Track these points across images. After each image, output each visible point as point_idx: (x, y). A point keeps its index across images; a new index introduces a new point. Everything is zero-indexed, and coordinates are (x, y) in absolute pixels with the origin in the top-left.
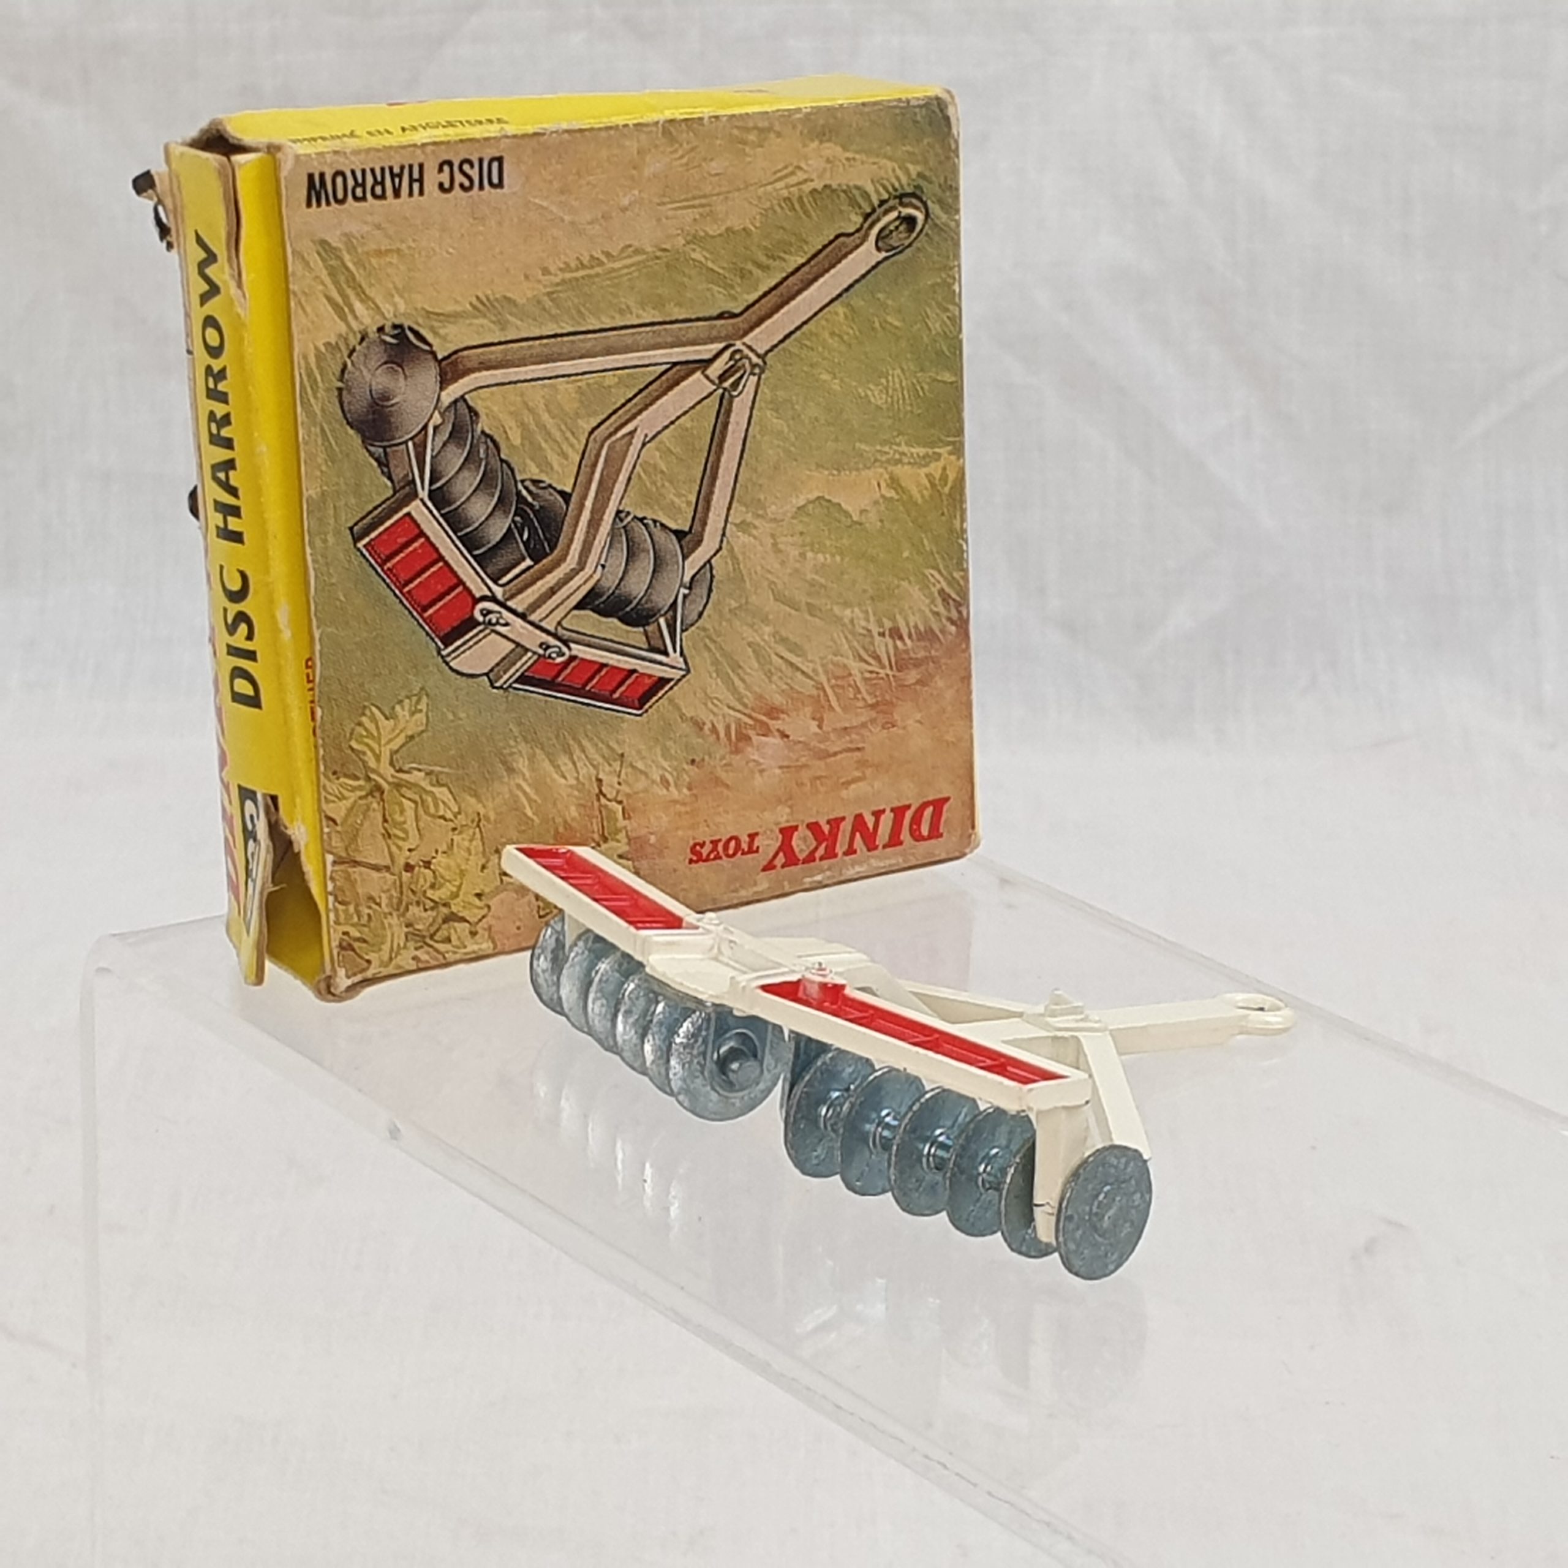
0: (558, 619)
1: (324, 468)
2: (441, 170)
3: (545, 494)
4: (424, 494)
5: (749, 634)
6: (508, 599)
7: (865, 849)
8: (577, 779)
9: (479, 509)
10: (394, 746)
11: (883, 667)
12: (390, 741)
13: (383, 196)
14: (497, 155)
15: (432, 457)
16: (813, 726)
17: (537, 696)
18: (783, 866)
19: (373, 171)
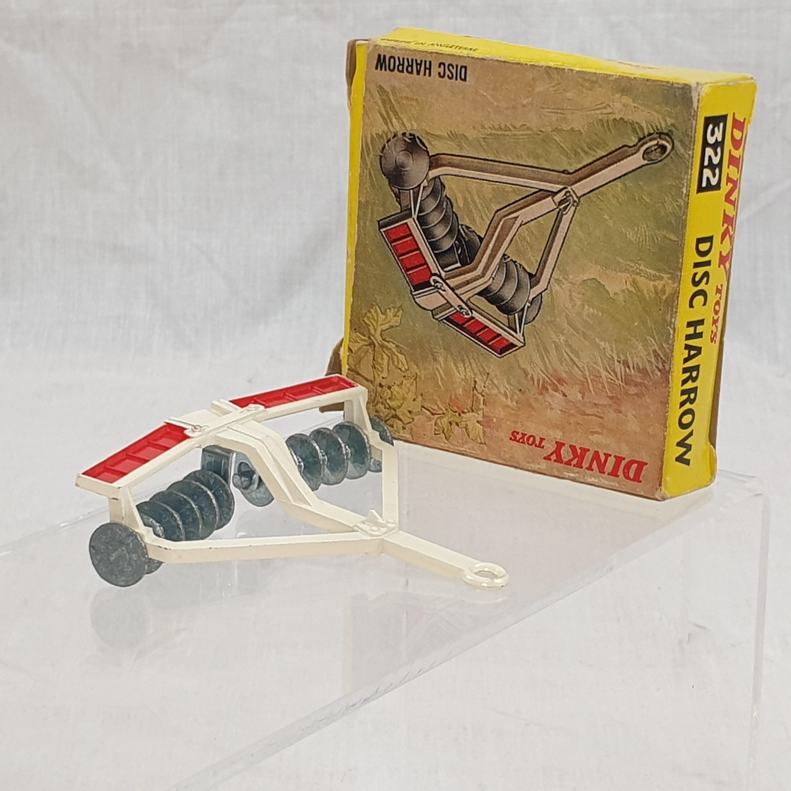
0: (469, 297)
1: (368, 190)
2: (440, 66)
3: (471, 235)
4: (415, 216)
5: (555, 338)
6: (447, 279)
7: (598, 471)
8: (465, 376)
9: (440, 232)
11: (618, 380)
12: (382, 324)
13: (412, 73)
14: (465, 65)
15: (421, 200)
16: (580, 396)
17: (453, 330)
18: (555, 461)
19: (408, 59)
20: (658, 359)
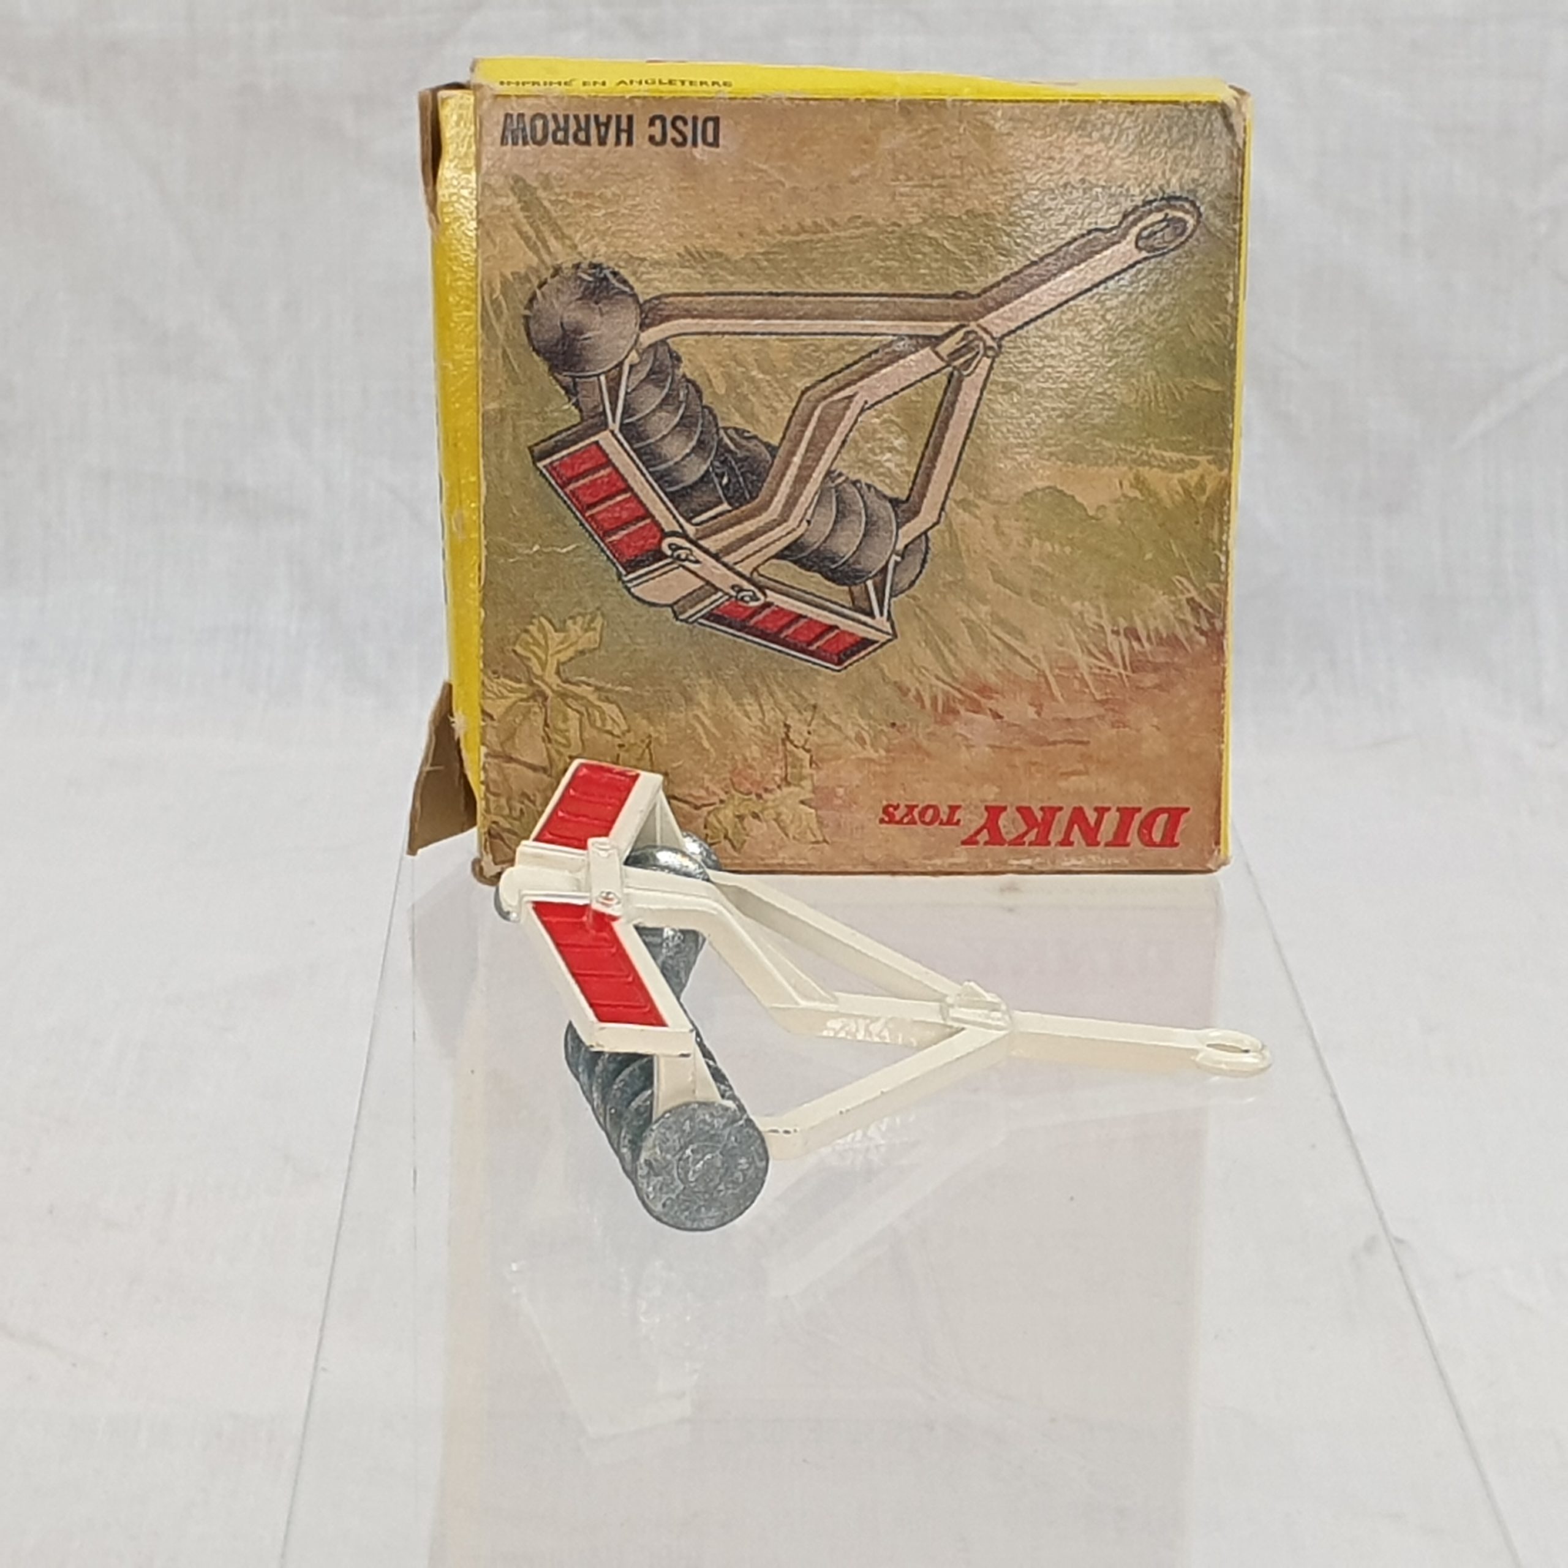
0: (755, 565)
1: (504, 388)
2: (652, 123)
3: (751, 445)
4: (615, 427)
5: (965, 612)
6: (701, 538)
7: (1083, 843)
8: (762, 720)
10: (563, 657)
11: (1116, 666)
12: (559, 652)
13: (587, 142)
14: (713, 115)
15: (627, 393)
16: (1031, 712)
17: (724, 634)
18: (986, 843)
19: (576, 117)
20: (1198, 613)
